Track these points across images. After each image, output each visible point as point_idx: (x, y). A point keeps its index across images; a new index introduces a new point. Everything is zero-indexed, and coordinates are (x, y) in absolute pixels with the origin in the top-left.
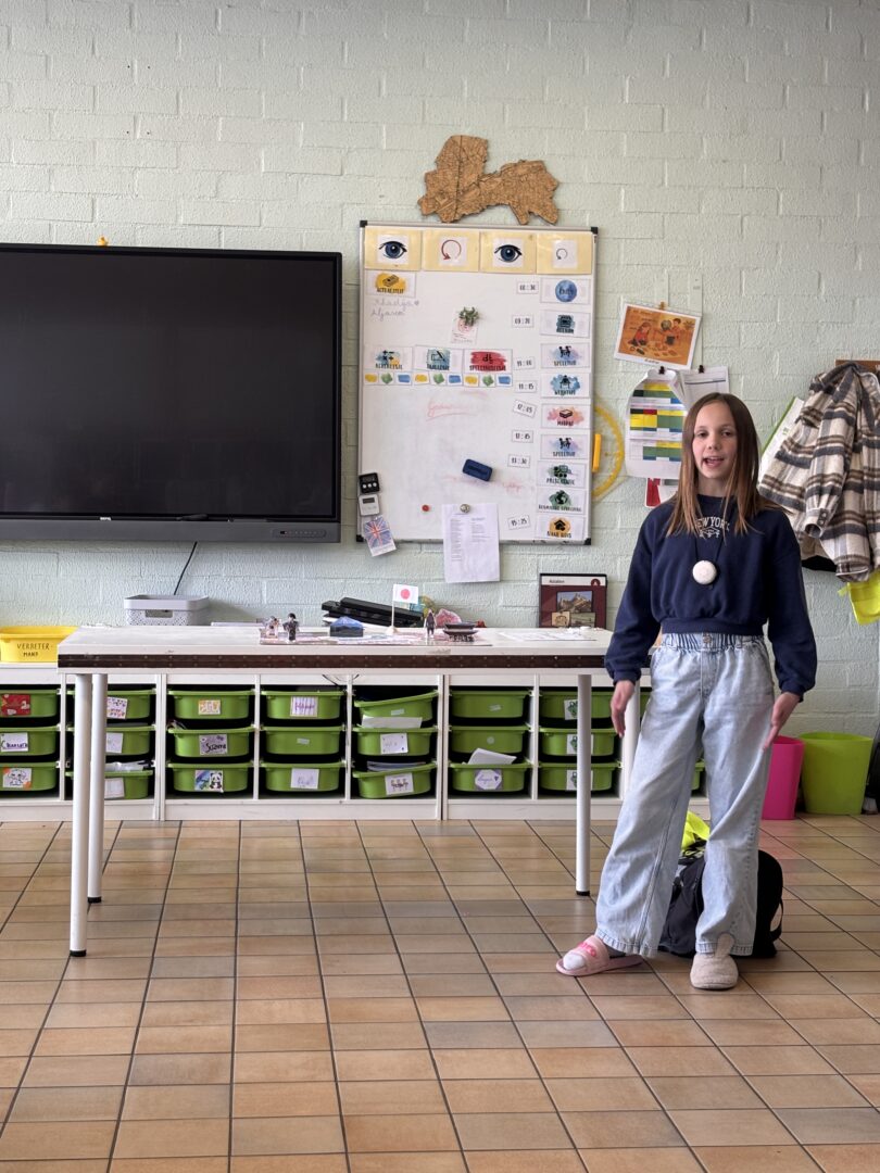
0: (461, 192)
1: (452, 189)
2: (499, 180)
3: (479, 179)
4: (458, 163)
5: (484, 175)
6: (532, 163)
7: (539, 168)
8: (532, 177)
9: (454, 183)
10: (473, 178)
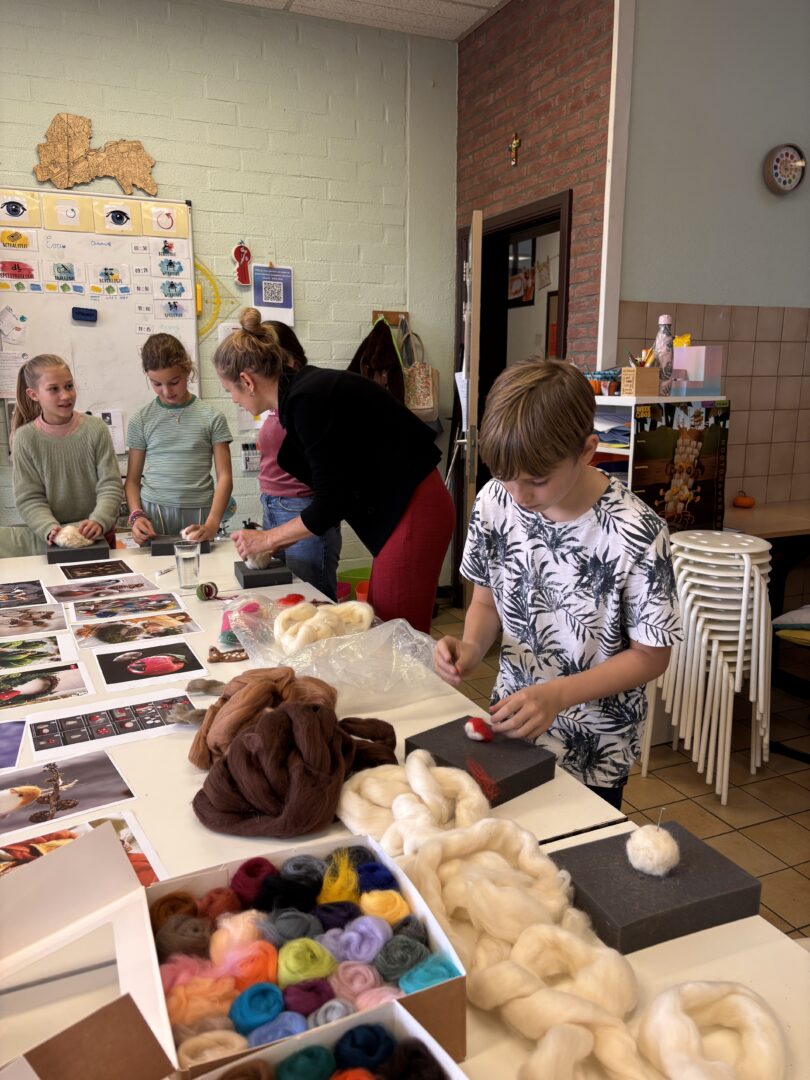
0: (72, 164)
1: (63, 160)
2: (104, 155)
3: (87, 153)
4: (66, 138)
5: (91, 151)
6: (131, 142)
7: (138, 147)
8: (133, 154)
9: (64, 155)
10: (81, 152)
